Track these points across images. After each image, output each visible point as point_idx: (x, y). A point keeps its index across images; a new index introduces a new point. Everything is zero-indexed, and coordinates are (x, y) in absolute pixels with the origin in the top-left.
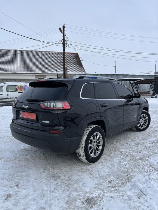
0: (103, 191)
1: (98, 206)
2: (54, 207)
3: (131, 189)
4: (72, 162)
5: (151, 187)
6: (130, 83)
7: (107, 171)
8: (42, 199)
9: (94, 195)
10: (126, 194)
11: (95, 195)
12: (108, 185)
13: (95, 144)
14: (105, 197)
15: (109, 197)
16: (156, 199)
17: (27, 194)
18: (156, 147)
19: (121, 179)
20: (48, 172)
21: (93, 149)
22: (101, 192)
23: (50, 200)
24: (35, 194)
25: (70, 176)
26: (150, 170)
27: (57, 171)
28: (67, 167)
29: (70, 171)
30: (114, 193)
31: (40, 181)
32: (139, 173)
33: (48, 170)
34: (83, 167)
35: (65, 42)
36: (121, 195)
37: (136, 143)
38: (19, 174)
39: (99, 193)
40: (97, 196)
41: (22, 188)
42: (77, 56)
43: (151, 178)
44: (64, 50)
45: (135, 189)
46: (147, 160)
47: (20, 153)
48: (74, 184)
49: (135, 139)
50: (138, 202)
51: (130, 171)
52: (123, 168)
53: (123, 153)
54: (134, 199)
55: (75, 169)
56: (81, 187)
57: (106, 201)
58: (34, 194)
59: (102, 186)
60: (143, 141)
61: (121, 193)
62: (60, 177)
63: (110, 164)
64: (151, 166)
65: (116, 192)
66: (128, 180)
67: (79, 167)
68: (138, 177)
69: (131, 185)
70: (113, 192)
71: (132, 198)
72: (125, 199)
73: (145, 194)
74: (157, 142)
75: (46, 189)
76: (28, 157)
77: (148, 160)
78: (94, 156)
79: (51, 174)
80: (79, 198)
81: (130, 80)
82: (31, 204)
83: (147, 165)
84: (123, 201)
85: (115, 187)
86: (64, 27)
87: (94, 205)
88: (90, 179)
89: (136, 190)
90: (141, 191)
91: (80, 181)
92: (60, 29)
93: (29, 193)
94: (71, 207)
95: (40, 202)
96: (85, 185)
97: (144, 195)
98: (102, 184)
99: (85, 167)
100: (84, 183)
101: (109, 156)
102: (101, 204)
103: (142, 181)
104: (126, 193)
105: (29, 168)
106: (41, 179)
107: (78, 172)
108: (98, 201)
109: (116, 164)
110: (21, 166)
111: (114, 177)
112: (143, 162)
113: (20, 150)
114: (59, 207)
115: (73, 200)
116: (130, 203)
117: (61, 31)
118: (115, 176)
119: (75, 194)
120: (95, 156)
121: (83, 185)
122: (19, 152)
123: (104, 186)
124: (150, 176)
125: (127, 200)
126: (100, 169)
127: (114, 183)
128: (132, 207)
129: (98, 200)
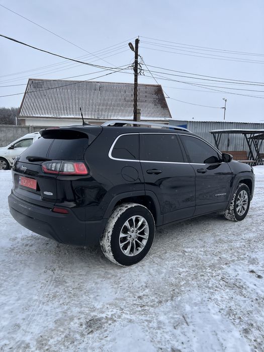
0: (122, 309)
1: (102, 333)
2: (34, 326)
3: (169, 312)
4: (96, 261)
5: (203, 312)
6: (246, 137)
7: (145, 280)
8: (23, 313)
9: (104, 315)
10: (157, 319)
11: (107, 315)
12: (135, 302)
13: (134, 235)
14: (120, 320)
15: (127, 320)
16: (201, 333)
17: (4, 302)
18: (249, 249)
19: (161, 294)
20: (51, 273)
21: (129, 242)
22: (118, 311)
23: (34, 315)
24: (16, 304)
25: (82, 283)
26: (218, 285)
27: (67, 273)
28: (84, 268)
29: (86, 275)
30: (138, 316)
31: (34, 285)
32: (197, 288)
33: (53, 270)
34: (108, 271)
35: (138, 67)
36: (149, 319)
37: (217, 238)
38: (7, 272)
39: (113, 313)
40: (109, 317)
41: (3, 293)
42: (158, 90)
43: (213, 299)
44: (136, 80)
45: (175, 312)
46: (221, 269)
47: (24, 242)
48: (82, 295)
49: (219, 234)
50: (170, 333)
51: (182, 283)
52: (172, 278)
53: (186, 254)
54: (165, 329)
55: (96, 272)
56: (91, 300)
57: (119, 327)
58: (14, 304)
59: (125, 302)
60: (232, 238)
61: (149, 317)
62: (66, 283)
63: (156, 270)
64: (222, 279)
65: (142, 315)
66: (172, 297)
67: (103, 269)
68: (191, 295)
69: (172, 305)
70: (138, 313)
71: (164, 326)
72: (150, 326)
73: (187, 323)
74: (254, 241)
75: (36, 297)
76: (33, 249)
77: (223, 269)
78: (130, 253)
79: (54, 277)
80: (79, 317)
81: (245, 133)
82: (3, 318)
83: (217, 277)
84: (147, 328)
85: (144, 306)
86: (137, 41)
87: (97, 330)
88: (110, 291)
89: (176, 314)
90: (183, 317)
91: (94, 291)
92: (130, 44)
93: (7, 302)
94: (59, 328)
95: (18, 317)
96: (98, 298)
97: (185, 324)
98: (125, 300)
99: (112, 271)
100: (98, 296)
101: (160, 257)
102: (108, 330)
103: (194, 301)
104: (157, 317)
105: (25, 264)
106: (36, 283)
107: (98, 278)
108: (105, 324)
109: (164, 271)
110: (16, 262)
111: (151, 291)
112: (213, 272)
113: (25, 237)
114: (42, 327)
115: (68, 319)
116: (157, 333)
117: (132, 47)
118: (153, 290)
119: (76, 310)
120: (132, 255)
121: (95, 298)
122: (22, 239)
123: (127, 303)
124: (212, 295)
125: (154, 328)
126: (135, 275)
127: (145, 300)
128: (156, 340)
129: (107, 322)
